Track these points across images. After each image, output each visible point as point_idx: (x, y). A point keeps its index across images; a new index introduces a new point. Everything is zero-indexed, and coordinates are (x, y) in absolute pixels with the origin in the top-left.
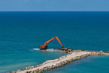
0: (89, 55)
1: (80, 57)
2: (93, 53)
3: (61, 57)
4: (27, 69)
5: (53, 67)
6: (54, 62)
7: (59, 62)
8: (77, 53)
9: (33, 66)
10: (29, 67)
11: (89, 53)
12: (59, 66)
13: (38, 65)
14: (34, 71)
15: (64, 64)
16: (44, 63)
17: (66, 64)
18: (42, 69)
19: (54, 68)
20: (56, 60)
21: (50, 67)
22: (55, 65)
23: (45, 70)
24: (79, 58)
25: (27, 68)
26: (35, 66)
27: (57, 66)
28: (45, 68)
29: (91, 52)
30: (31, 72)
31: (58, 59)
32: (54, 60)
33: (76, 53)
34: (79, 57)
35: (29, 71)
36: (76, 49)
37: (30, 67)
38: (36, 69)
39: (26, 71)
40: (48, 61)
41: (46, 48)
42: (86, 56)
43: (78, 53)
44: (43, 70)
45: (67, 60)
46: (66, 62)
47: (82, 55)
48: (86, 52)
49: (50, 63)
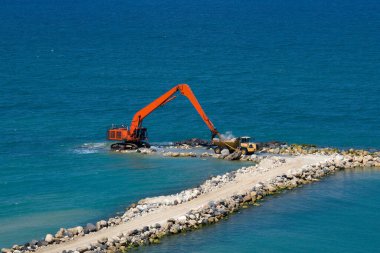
0: (342, 169)
1: (298, 177)
2: (360, 158)
3: (208, 183)
4: (51, 243)
5: (174, 229)
6: (176, 203)
7: (200, 205)
8: (284, 161)
9: (79, 229)
10: (59, 234)
11: (338, 159)
12: (203, 224)
13: (103, 222)
15: (225, 214)
16: (130, 212)
17: (235, 212)
18: (123, 240)
19: (180, 231)
20: (188, 194)
21: (158, 227)
22: (182, 218)
23: (136, 245)
24: (294, 182)
25: (49, 238)
26: (90, 226)
27: (192, 222)
28: (135, 233)
29: (349, 157)
31: (196, 191)
32: (178, 197)
33: (277, 158)
34: (295, 179)
36: (279, 144)
37: (64, 234)
38: (93, 239)
40: (149, 200)
41: (139, 139)
42: (327, 174)
43: (289, 160)
44: (124, 245)
45: (240, 193)
46: (233, 203)
47: (305, 167)
48: (326, 153)
49: (159, 211)
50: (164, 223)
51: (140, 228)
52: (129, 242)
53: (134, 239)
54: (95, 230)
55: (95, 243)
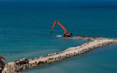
0: (112, 43)
1: (102, 44)
2: (116, 41)
3: (83, 45)
4: (49, 56)
5: (75, 54)
6: (76, 49)
7: (81, 49)
8: (99, 41)
9: (55, 53)
10: (51, 54)
11: (111, 40)
12: (81, 53)
13: (60, 52)
14: (56, 58)
15: (86, 52)
16: (66, 50)
17: (88, 51)
18: (64, 56)
19: (76, 55)
20: (78, 47)
21: (72, 54)
22: (77, 52)
23: (67, 57)
24: (101, 45)
25: (49, 55)
26: (58, 53)
27: (79, 53)
28: (67, 55)
29: (113, 40)
30: (53, 58)
31: (80, 46)
32: (76, 48)
33: (98, 40)
34: (102, 45)
35: (51, 58)
36: (98, 37)
37: (52, 54)
39: (48, 58)
40: (70, 48)
42: (108, 44)
43: (100, 40)
44: (65, 57)
45: (90, 47)
46: (88, 49)
47: (104, 42)
48: (109, 39)
49: (72, 50)
50: (73, 53)
51: (68, 54)
52: (66, 56)
53: (67, 56)
54: (59, 54)
55: (58, 56)
